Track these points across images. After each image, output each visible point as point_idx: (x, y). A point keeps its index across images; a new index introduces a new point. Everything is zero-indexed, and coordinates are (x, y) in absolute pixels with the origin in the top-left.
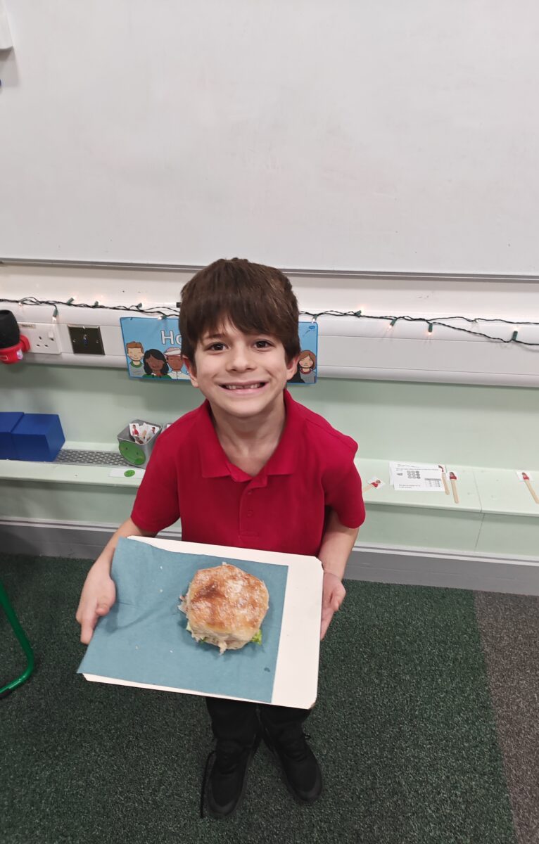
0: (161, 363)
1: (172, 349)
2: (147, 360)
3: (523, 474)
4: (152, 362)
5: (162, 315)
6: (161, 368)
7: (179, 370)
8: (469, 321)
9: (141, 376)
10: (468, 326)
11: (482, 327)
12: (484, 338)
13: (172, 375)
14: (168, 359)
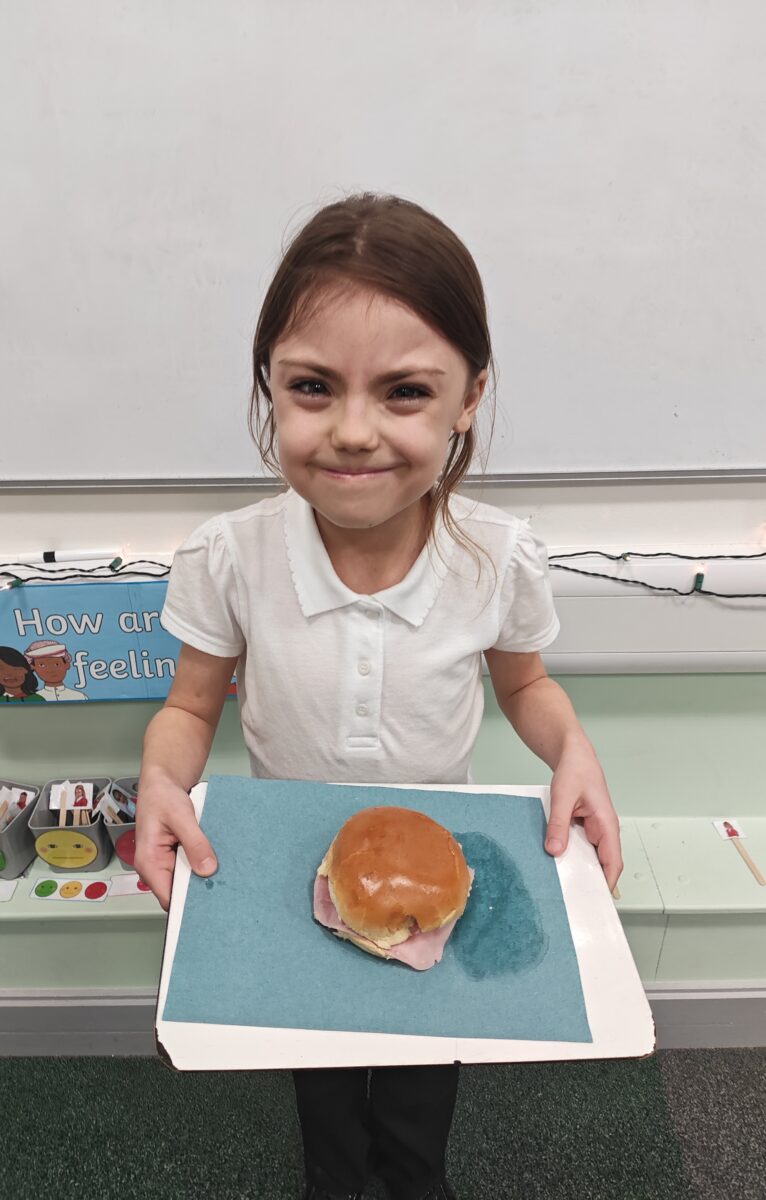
0: (21, 672)
1: (42, 644)
3: (726, 824)
5: (13, 579)
6: (21, 682)
7: (59, 683)
8: (611, 558)
10: (610, 568)
11: (636, 569)
12: (641, 590)
13: (47, 693)
14: (33, 663)
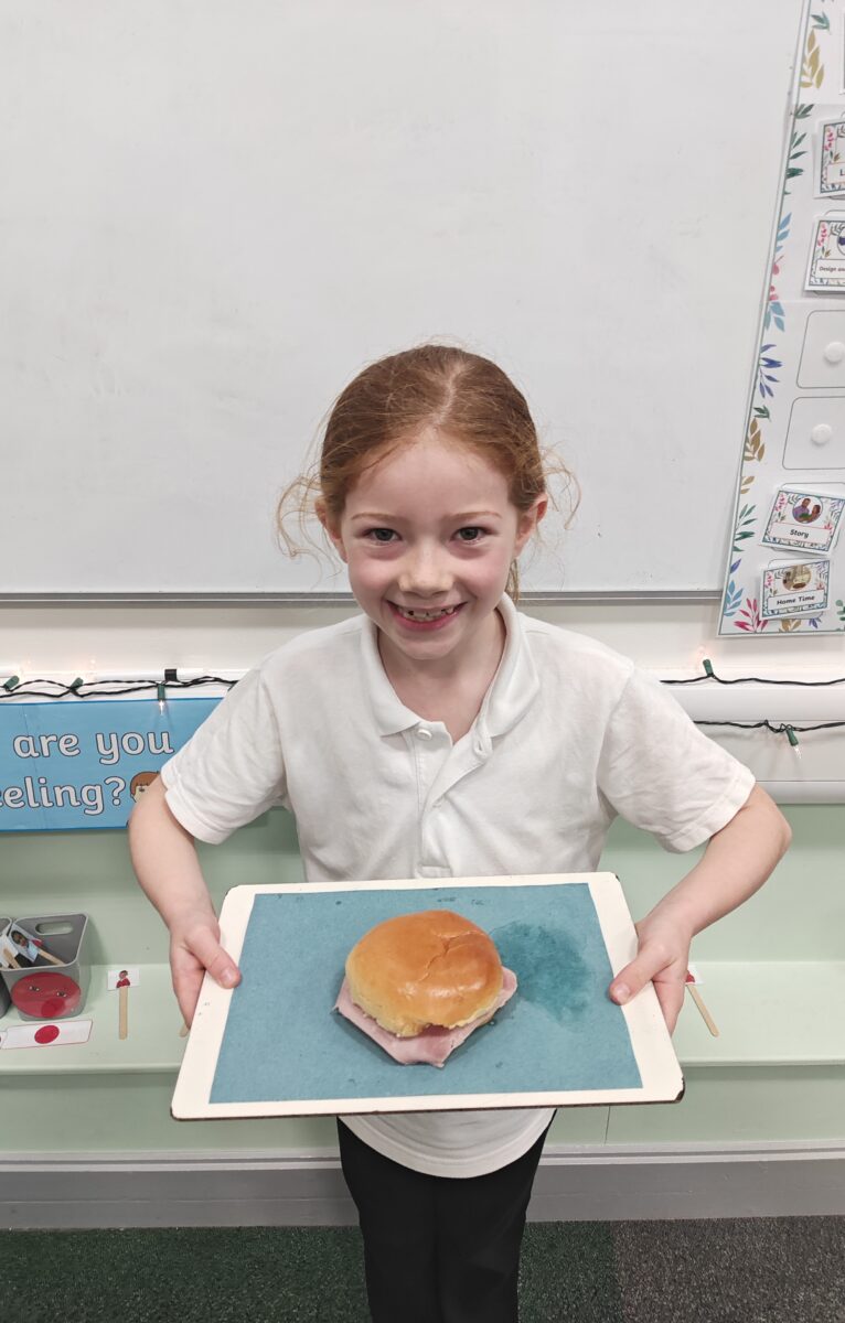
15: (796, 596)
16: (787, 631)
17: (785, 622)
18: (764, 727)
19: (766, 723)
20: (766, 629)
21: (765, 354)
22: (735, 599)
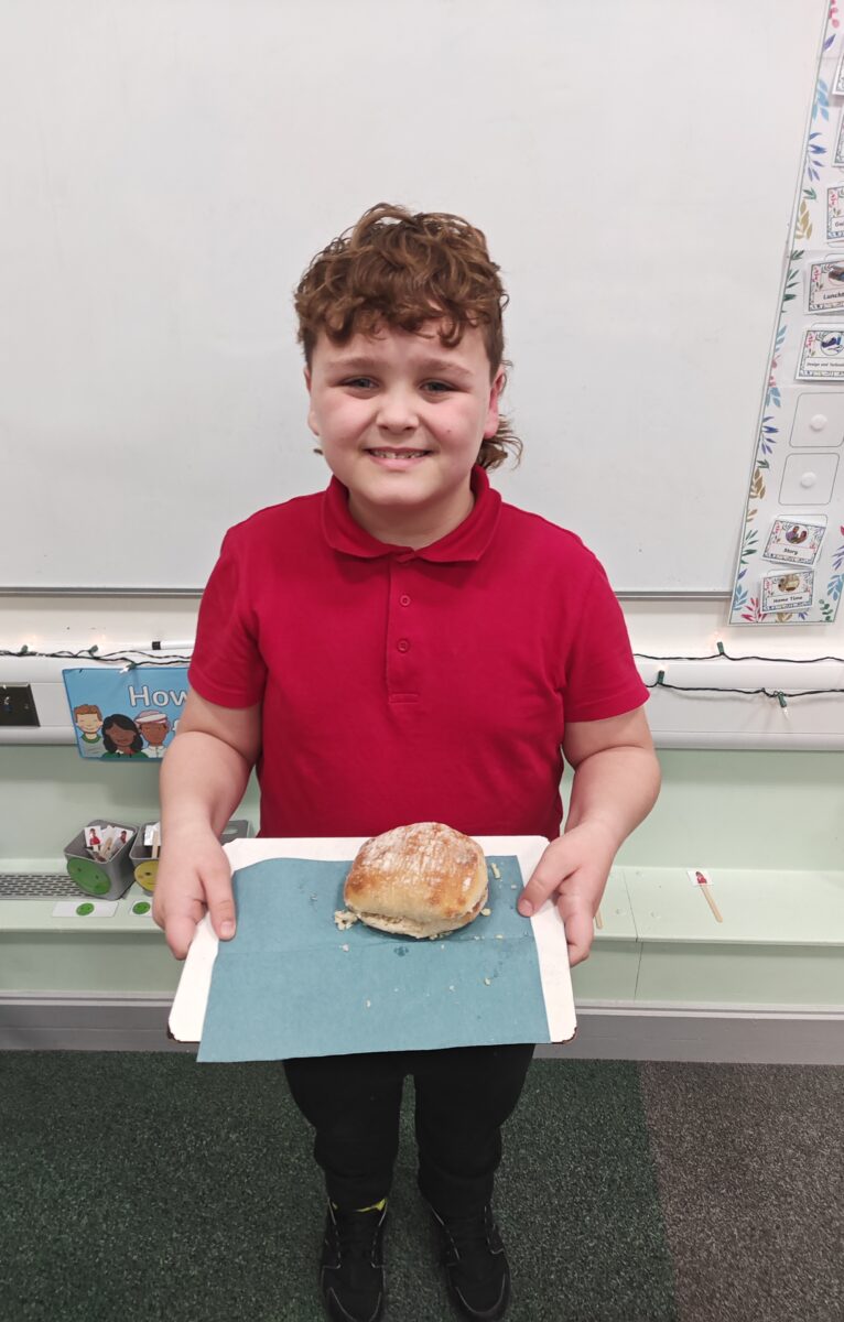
0: (131, 734)
1: (148, 713)
2: (107, 732)
3: (698, 873)
4: (116, 733)
5: (129, 663)
6: (130, 742)
7: (160, 744)
9: (100, 755)
13: (149, 751)
14: (141, 728)
15: (788, 597)
16: (782, 621)
17: (780, 615)
18: (762, 693)
19: (763, 690)
20: (766, 620)
21: (765, 424)
22: (743, 597)
